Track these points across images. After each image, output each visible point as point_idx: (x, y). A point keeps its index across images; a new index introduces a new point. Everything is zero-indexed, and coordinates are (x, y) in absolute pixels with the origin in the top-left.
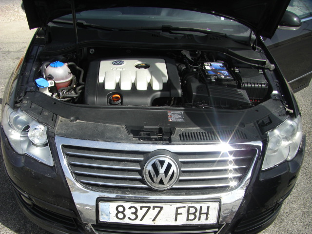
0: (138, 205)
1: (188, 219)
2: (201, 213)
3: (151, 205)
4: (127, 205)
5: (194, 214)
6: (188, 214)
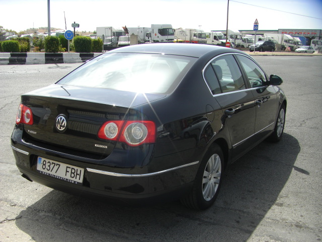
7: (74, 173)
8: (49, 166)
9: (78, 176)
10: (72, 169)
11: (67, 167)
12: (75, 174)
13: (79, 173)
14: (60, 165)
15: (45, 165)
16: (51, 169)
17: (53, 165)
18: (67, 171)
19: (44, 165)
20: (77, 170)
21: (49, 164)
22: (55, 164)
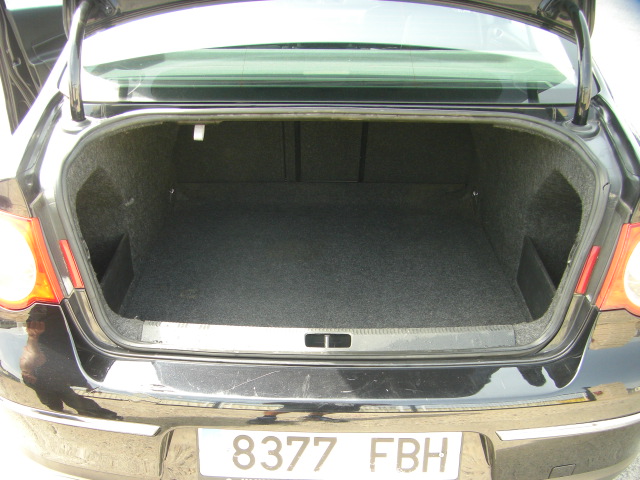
7: (413, 456)
8: (276, 453)
9: (434, 462)
10: (402, 441)
11: (374, 441)
12: (420, 456)
13: (435, 447)
14: (333, 441)
15: (248, 451)
16: (287, 462)
17: (298, 445)
18: (374, 455)
19: (239, 451)
20: (427, 441)
21: (272, 445)
22: (306, 440)
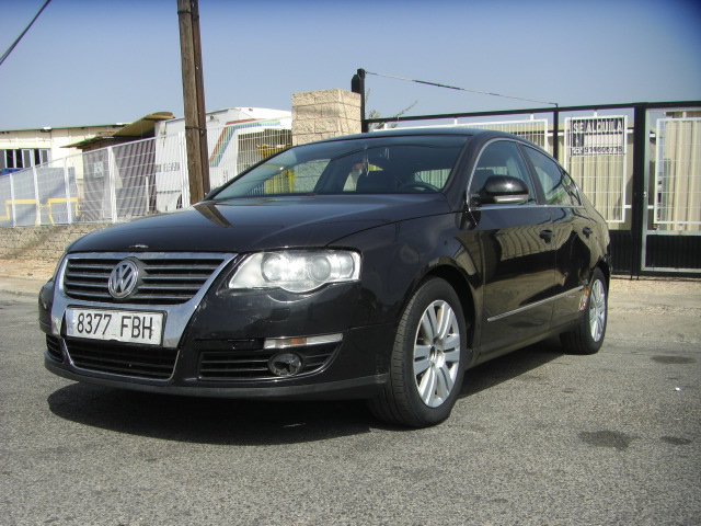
0: (93, 312)
1: (133, 336)
2: (144, 328)
3: (103, 313)
4: (86, 312)
5: (138, 327)
6: (134, 327)
